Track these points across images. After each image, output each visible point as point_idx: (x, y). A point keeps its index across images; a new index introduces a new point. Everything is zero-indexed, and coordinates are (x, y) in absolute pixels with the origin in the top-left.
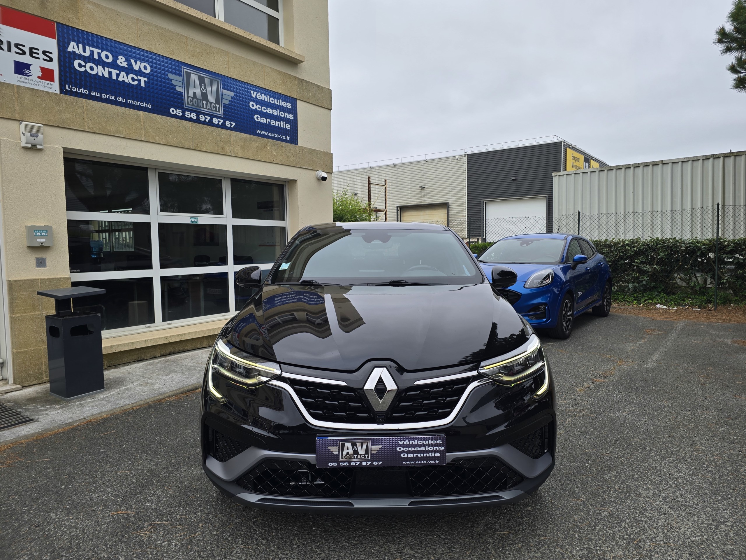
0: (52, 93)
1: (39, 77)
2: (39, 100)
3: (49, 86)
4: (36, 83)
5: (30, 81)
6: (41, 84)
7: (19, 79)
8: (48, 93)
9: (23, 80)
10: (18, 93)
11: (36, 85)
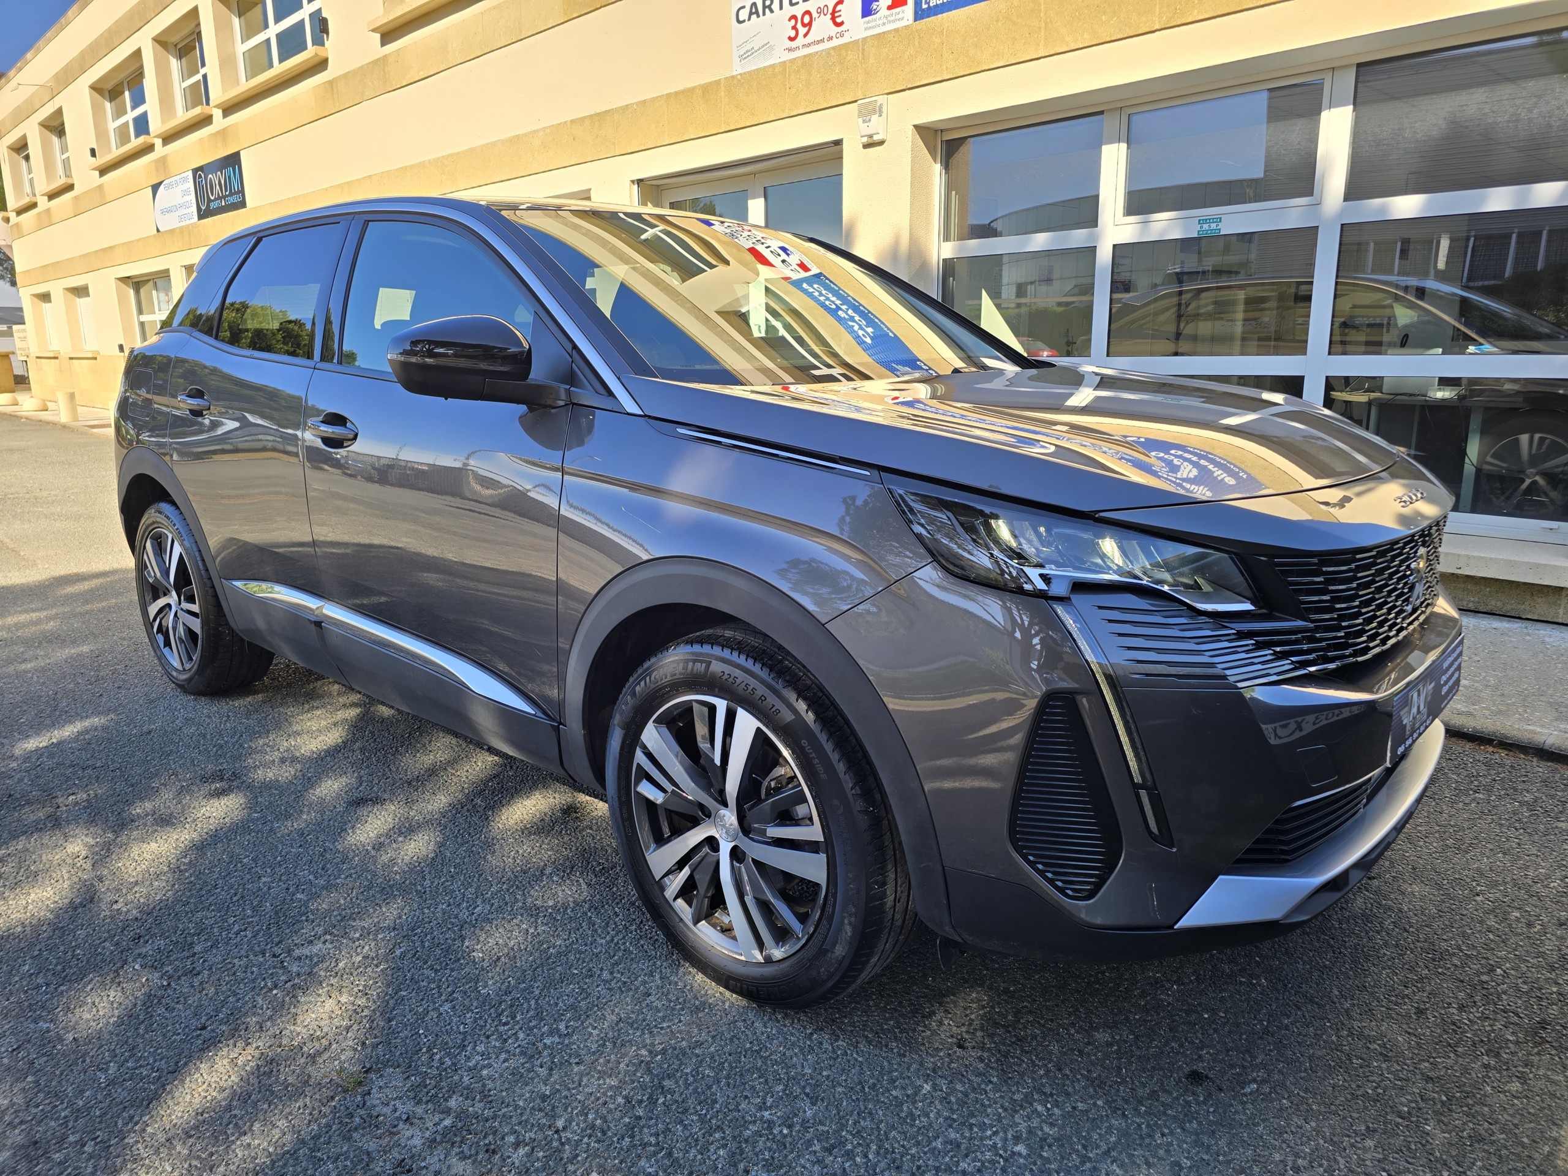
0: (902, 28)
1: (890, 8)
2: (886, 50)
3: (900, 16)
4: (885, 21)
5: (878, 22)
6: (890, 19)
7: (866, 26)
8: (897, 30)
9: (869, 25)
10: (863, 50)
11: (884, 24)
